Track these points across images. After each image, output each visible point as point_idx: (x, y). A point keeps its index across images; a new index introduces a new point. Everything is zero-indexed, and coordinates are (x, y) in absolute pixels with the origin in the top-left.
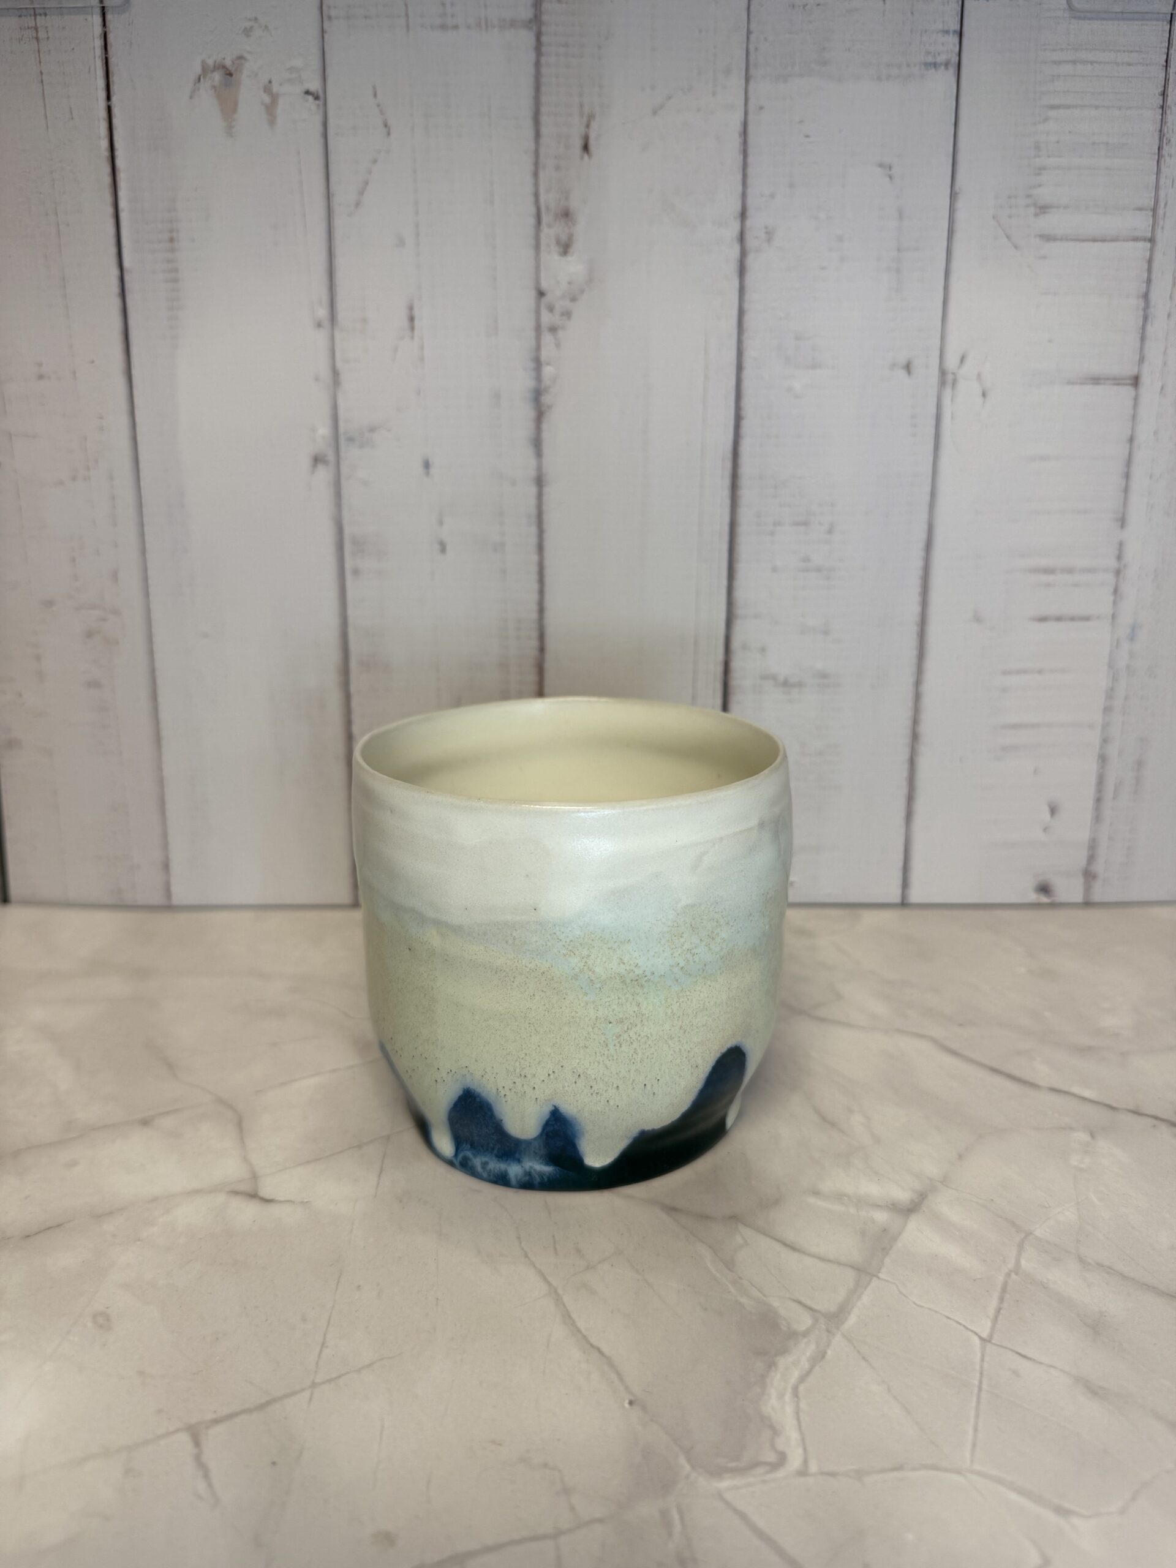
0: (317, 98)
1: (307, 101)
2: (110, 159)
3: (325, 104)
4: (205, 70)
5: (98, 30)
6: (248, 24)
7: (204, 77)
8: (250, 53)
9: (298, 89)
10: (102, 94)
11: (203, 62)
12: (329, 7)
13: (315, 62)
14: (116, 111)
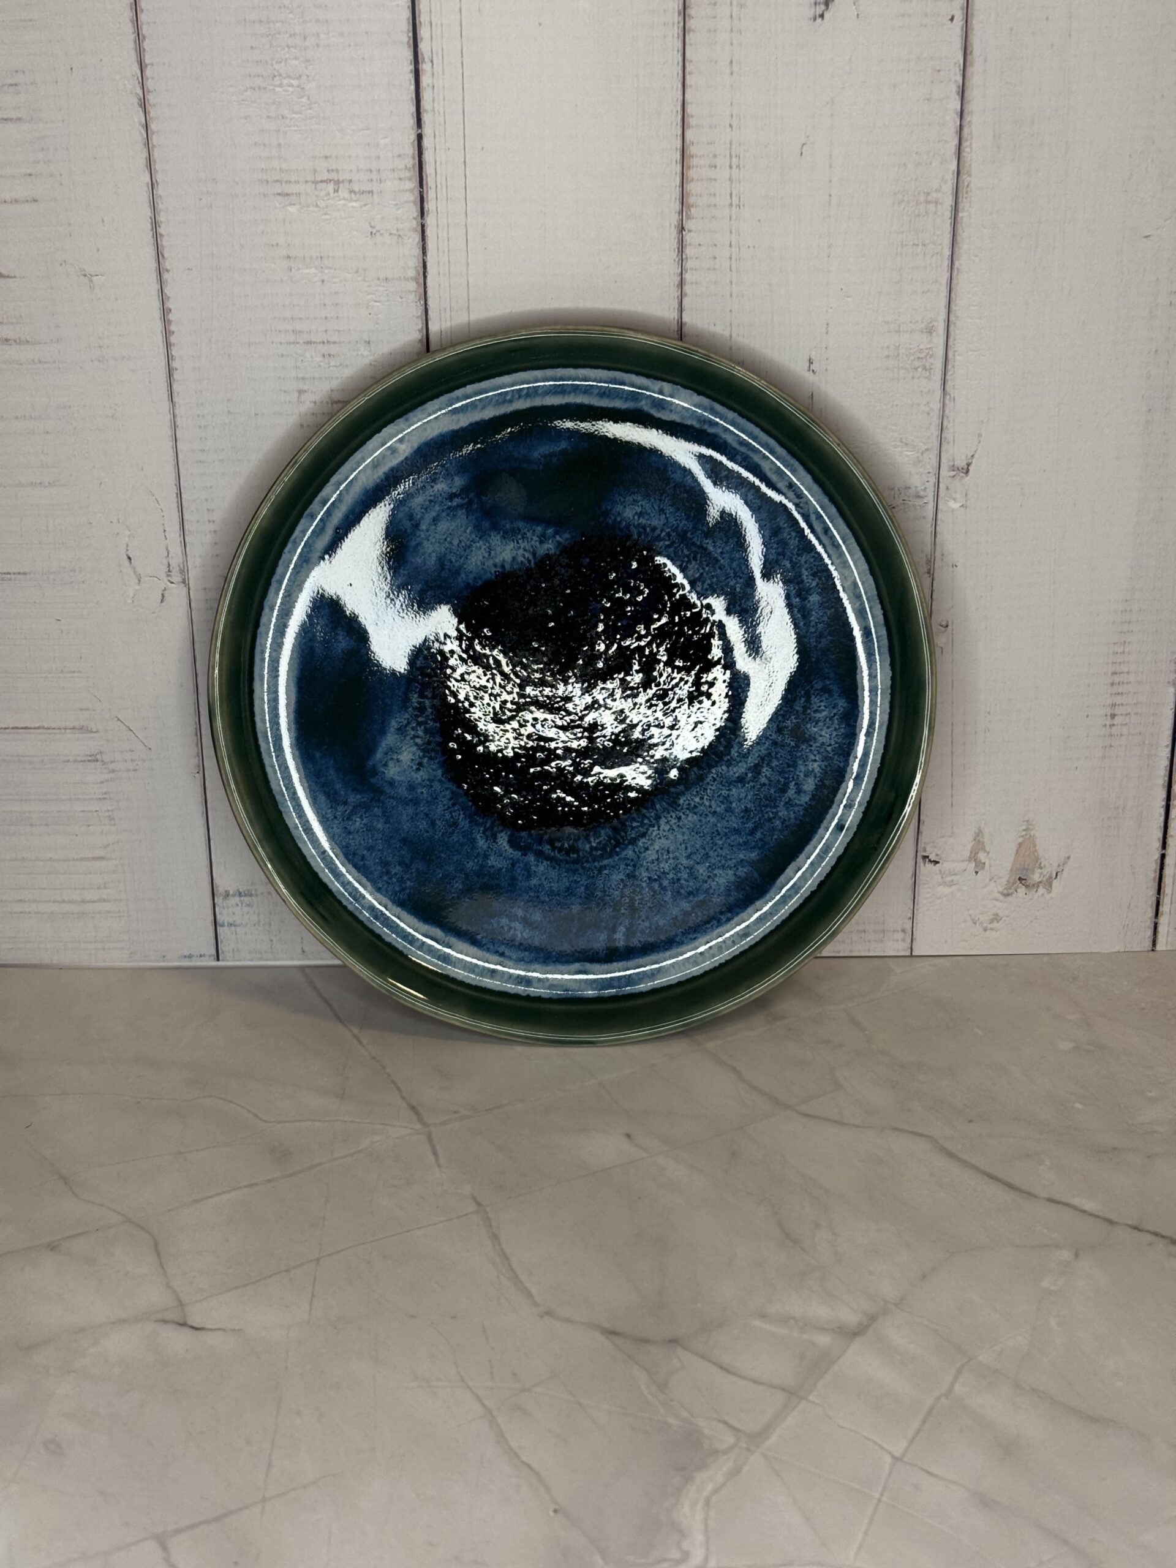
0: (925, 857)
1: (937, 855)
2: (1172, 799)
3: (917, 852)
4: (1048, 884)
5: (1163, 920)
6: (995, 925)
7: (1051, 877)
8: (997, 900)
9: (945, 866)
10: (1167, 861)
11: (1050, 892)
12: (903, 940)
13: (923, 892)
14: (1157, 845)
